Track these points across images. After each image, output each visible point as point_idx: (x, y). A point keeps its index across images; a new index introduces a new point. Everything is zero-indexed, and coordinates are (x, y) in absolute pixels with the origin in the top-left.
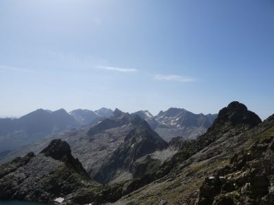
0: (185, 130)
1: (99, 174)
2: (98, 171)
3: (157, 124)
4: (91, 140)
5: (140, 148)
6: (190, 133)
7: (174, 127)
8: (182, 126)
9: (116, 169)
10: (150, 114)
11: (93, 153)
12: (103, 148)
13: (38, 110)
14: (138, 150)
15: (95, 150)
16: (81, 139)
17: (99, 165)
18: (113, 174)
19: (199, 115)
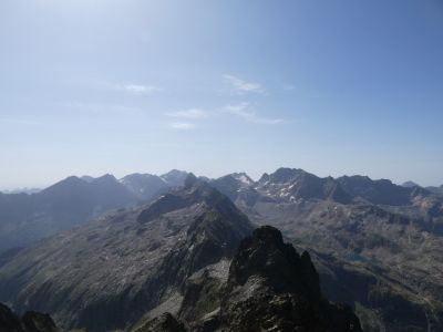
0: (302, 205)
1: (141, 292)
2: (140, 287)
3: (258, 195)
4: (140, 232)
5: (198, 254)
6: (310, 211)
7: (286, 199)
8: (297, 198)
9: (166, 285)
10: (248, 178)
11: (139, 255)
12: (155, 247)
13: (69, 179)
14: (196, 258)
15: (142, 250)
16: (127, 228)
17: (144, 278)
18: (162, 294)
19: (325, 179)
